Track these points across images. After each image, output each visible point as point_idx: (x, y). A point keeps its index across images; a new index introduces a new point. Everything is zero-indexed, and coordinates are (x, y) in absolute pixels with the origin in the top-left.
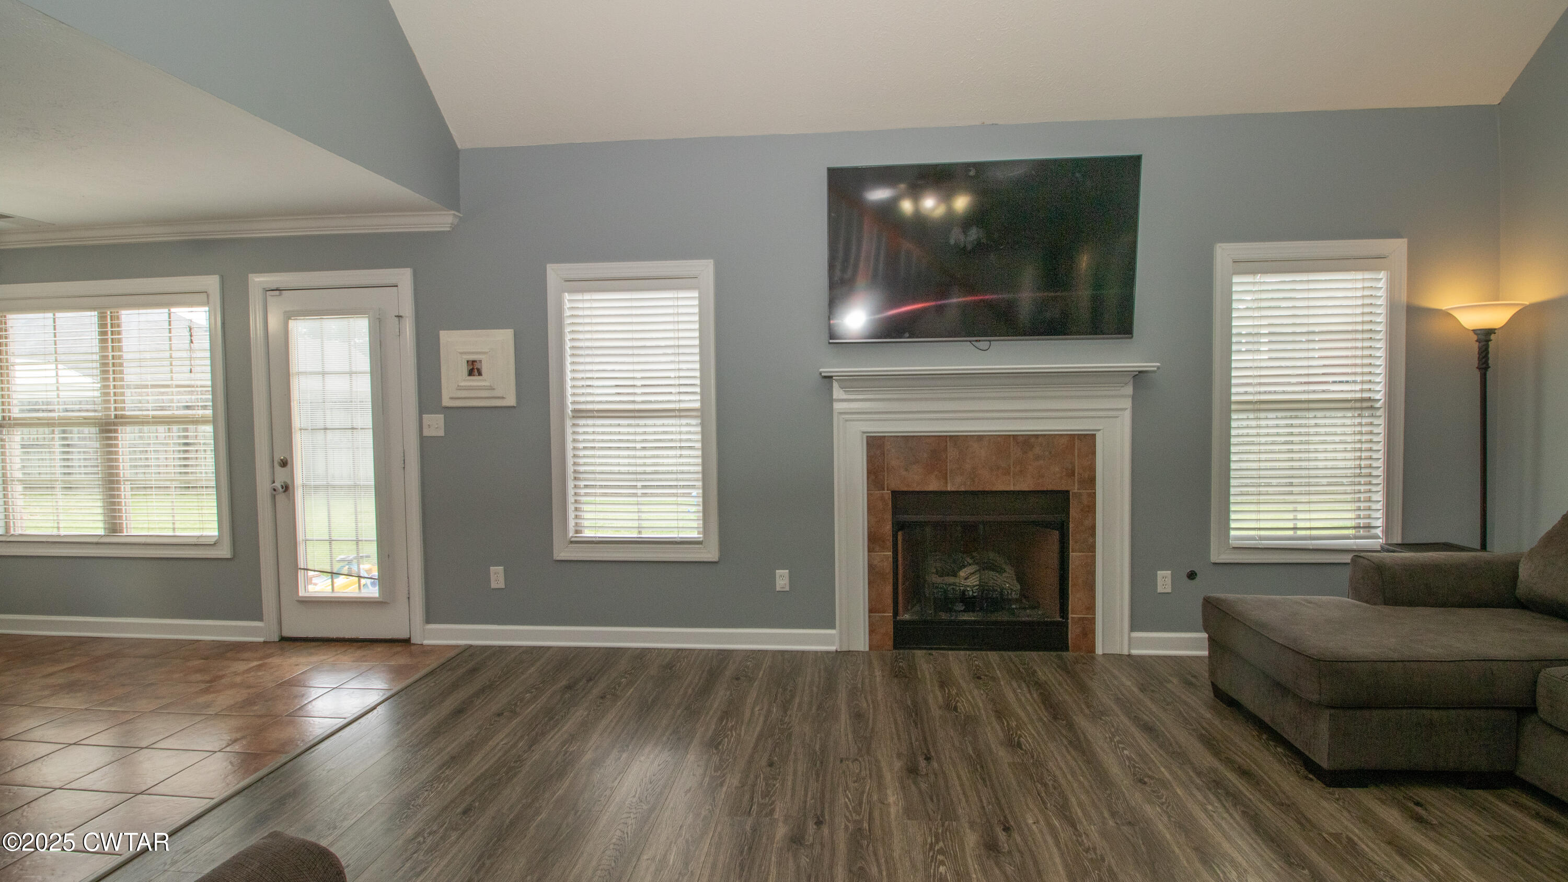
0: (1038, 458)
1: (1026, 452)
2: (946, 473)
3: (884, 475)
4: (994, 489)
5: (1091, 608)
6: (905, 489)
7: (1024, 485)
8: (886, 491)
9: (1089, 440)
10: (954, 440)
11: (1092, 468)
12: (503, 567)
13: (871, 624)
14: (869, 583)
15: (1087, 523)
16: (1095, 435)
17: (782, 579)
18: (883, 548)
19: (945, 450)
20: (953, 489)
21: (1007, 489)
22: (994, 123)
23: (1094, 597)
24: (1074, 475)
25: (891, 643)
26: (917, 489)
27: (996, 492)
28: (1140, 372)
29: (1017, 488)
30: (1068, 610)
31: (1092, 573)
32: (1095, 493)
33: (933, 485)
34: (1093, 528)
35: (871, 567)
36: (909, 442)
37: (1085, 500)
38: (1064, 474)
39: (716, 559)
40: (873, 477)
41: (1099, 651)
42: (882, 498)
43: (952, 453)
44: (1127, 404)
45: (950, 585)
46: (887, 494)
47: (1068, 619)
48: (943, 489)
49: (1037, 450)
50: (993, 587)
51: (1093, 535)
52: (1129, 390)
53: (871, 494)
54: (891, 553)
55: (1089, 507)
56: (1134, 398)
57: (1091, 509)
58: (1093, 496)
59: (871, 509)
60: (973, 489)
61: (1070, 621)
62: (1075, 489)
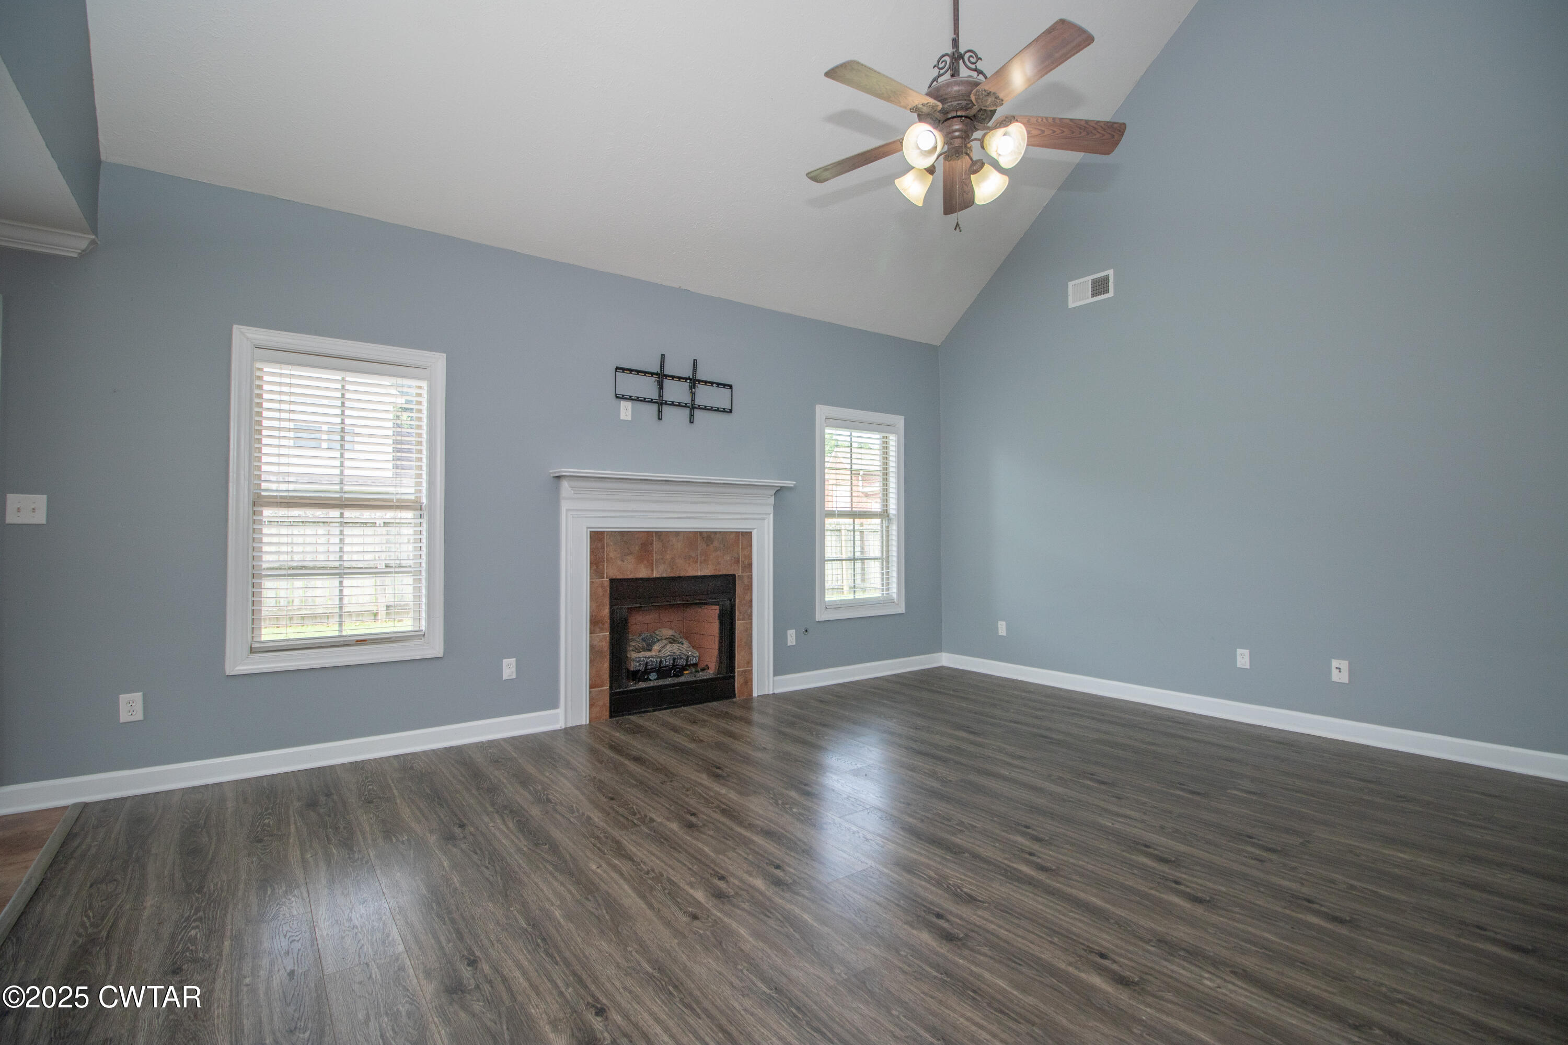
0: (716, 550)
1: (708, 545)
2: (652, 563)
3: (604, 566)
4: (688, 575)
5: (750, 663)
6: (621, 577)
7: (707, 571)
8: (605, 579)
9: (747, 535)
10: (659, 534)
11: (750, 557)
12: (141, 693)
13: (591, 699)
14: (591, 661)
15: (747, 598)
16: (751, 532)
17: (509, 668)
18: (602, 630)
19: (652, 543)
20: (658, 576)
21: (696, 574)
22: (688, 289)
23: (751, 654)
24: (739, 561)
25: (607, 714)
26: (630, 577)
27: (688, 577)
28: (781, 487)
29: (703, 574)
30: (734, 666)
31: (750, 636)
32: (752, 575)
33: (643, 573)
34: (751, 601)
35: (592, 647)
36: (625, 537)
37: (746, 581)
38: (733, 561)
39: (441, 655)
40: (595, 567)
41: (755, 694)
42: (602, 586)
43: (657, 546)
44: (771, 510)
45: (649, 658)
46: (606, 581)
47: (735, 672)
48: (651, 576)
49: (716, 544)
50: (680, 655)
51: (751, 606)
52: (772, 500)
53: (593, 582)
54: (608, 633)
55: (748, 585)
56: (775, 506)
57: (749, 587)
58: (750, 577)
59: (593, 595)
60: (672, 575)
61: (736, 674)
62: (739, 572)
